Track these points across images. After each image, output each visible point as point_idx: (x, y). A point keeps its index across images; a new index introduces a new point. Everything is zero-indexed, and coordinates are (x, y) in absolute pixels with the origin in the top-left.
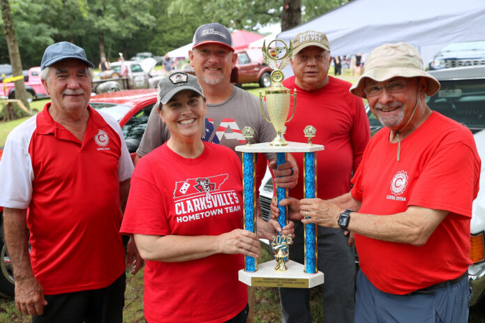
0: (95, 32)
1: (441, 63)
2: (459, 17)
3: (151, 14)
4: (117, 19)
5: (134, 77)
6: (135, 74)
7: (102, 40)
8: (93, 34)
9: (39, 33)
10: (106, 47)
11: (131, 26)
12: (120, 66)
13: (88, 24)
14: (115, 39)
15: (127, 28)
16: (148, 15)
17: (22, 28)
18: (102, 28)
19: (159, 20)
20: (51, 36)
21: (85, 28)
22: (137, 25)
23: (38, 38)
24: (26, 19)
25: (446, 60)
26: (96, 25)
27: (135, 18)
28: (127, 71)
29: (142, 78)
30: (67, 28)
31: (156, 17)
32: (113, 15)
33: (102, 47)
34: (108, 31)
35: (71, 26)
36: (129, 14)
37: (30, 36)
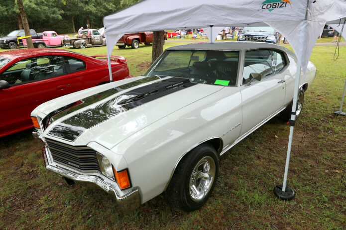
0: (85, 13)
1: (243, 37)
2: (186, 11)
3: (114, 4)
4: (95, 6)
5: (94, 37)
6: (95, 36)
7: (88, 17)
8: (83, 14)
9: (54, 13)
10: (90, 21)
11: (103, 10)
12: (87, 32)
13: (80, 8)
14: (96, 17)
15: (101, 11)
16: (111, 4)
17: (45, 10)
18: (88, 10)
19: (117, 7)
20: (60, 15)
21: (79, 11)
22: (106, 10)
23: (53, 16)
24: (46, 5)
25: (245, 35)
26: (85, 9)
27: (105, 6)
28: (90, 34)
29: (99, 38)
30: (70, 10)
31: (116, 6)
32: (93, 4)
33: (88, 21)
34: (91, 12)
35: (72, 9)
36: (101, 4)
37: (49, 14)
